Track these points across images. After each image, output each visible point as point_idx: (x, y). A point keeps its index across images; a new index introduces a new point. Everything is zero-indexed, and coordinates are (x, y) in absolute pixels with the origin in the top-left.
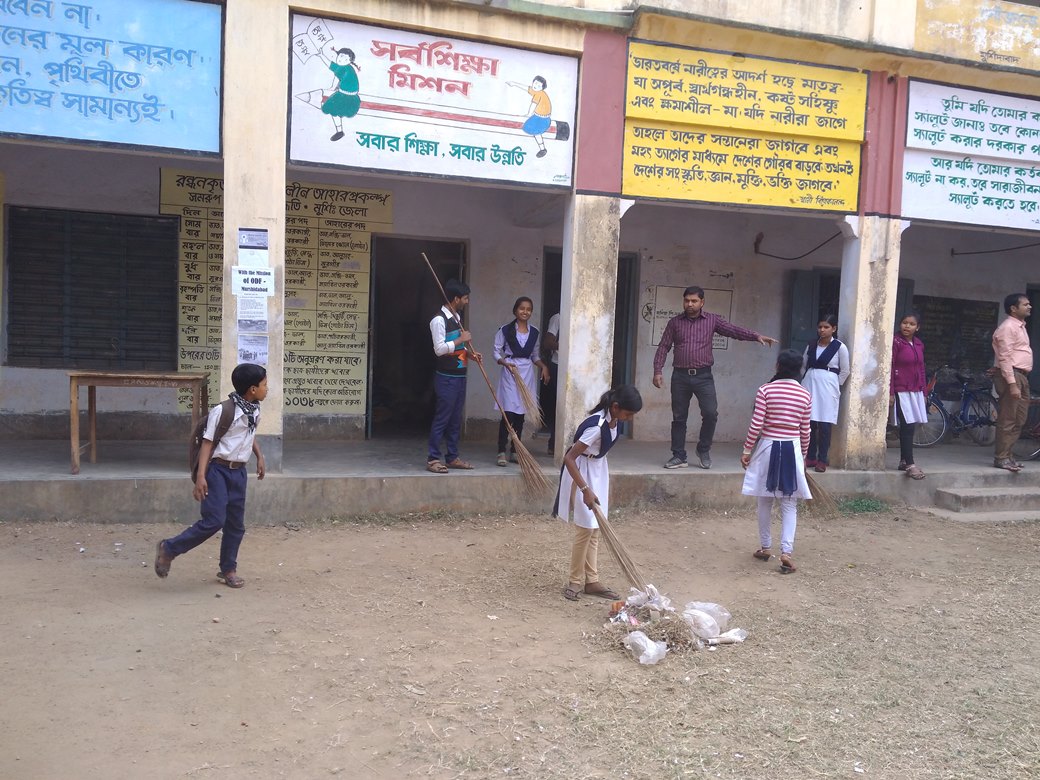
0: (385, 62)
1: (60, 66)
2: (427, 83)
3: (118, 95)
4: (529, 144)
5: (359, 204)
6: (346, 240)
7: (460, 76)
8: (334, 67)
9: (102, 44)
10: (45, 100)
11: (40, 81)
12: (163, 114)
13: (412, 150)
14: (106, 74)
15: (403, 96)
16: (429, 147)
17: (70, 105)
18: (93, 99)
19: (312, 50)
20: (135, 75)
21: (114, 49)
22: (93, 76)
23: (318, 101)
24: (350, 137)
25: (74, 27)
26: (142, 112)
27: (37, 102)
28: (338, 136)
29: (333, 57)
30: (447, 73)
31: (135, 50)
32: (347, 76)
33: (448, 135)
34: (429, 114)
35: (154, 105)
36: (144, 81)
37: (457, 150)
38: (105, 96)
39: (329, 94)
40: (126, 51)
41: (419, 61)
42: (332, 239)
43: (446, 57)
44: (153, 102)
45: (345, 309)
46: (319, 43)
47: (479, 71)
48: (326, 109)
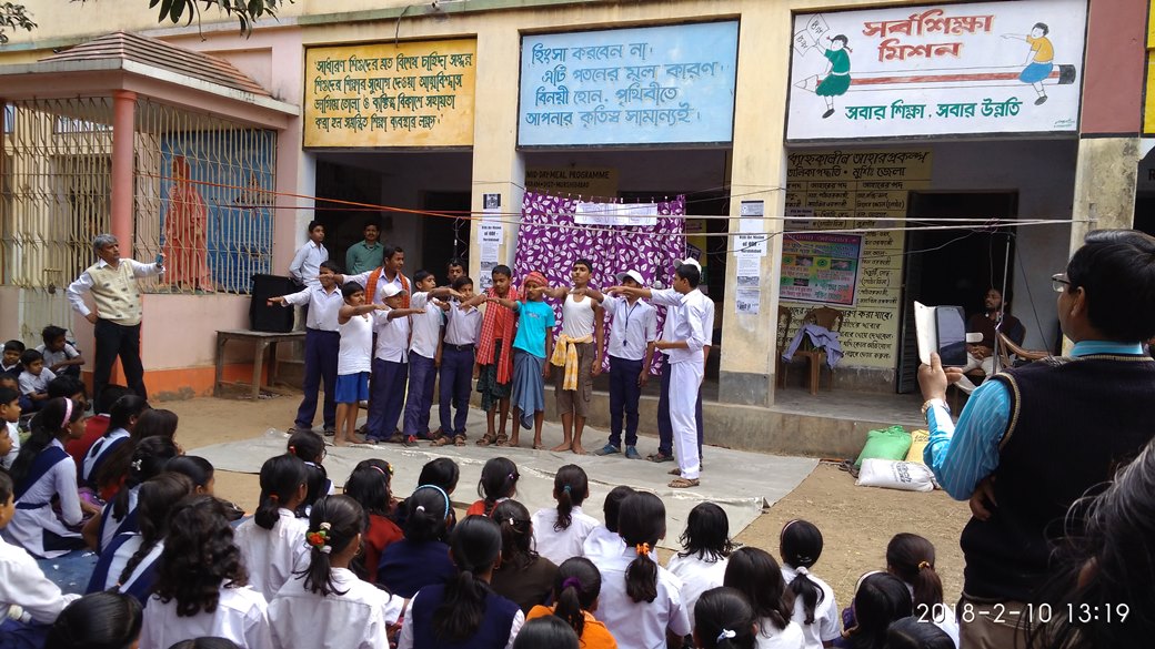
0: (877, 39)
1: (626, 91)
2: (916, 51)
3: (662, 106)
4: (1026, 93)
5: (898, 164)
6: (883, 200)
7: (952, 38)
8: (828, 53)
9: (652, 70)
10: (615, 118)
11: (613, 104)
12: (693, 117)
13: (898, 115)
14: (656, 92)
15: (892, 67)
16: (916, 110)
17: (630, 120)
18: (645, 111)
19: (810, 42)
20: (673, 89)
21: (661, 71)
22: (646, 95)
23: (813, 85)
24: (840, 112)
25: (636, 61)
26: (677, 117)
27: (610, 120)
28: (830, 113)
29: (828, 45)
30: (938, 38)
31: (675, 70)
32: (840, 59)
33: (932, 96)
34: (917, 79)
35: (686, 111)
36: (680, 92)
37: (944, 110)
38: (654, 108)
39: (822, 78)
40: (668, 72)
41: (908, 32)
42: (870, 200)
43: (936, 23)
44: (685, 108)
45: (879, 266)
46: (816, 36)
47: (971, 30)
48: (819, 92)
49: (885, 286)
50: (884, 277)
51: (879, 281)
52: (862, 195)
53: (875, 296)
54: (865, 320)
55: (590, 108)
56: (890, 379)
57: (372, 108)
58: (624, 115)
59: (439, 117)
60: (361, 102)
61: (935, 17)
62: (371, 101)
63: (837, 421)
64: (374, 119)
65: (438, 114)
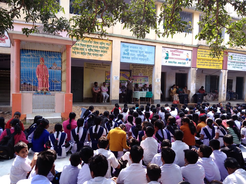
0: (171, 52)
1: (139, 55)
2: (176, 55)
3: (144, 58)
4: (186, 62)
7: (179, 54)
8: (166, 53)
9: (143, 52)
11: (137, 57)
12: (149, 60)
13: (174, 63)
14: (143, 56)
15: (173, 56)
16: (176, 63)
17: (140, 60)
18: (142, 58)
19: (164, 51)
21: (144, 52)
23: (164, 58)
24: (168, 62)
25: (140, 50)
27: (136, 59)
28: (166, 62)
29: (166, 52)
30: (177, 53)
31: (146, 52)
32: (167, 54)
33: (177, 61)
34: (176, 59)
36: (147, 56)
37: (179, 63)
39: (166, 57)
40: (145, 53)
41: (175, 52)
43: (178, 51)
44: (148, 59)
46: (165, 51)
47: (181, 53)
48: (165, 59)
52: (149, 72)
55: (133, 57)
58: (138, 59)
59: (104, 55)
60: (85, 49)
61: (177, 51)
62: (87, 50)
64: (88, 53)
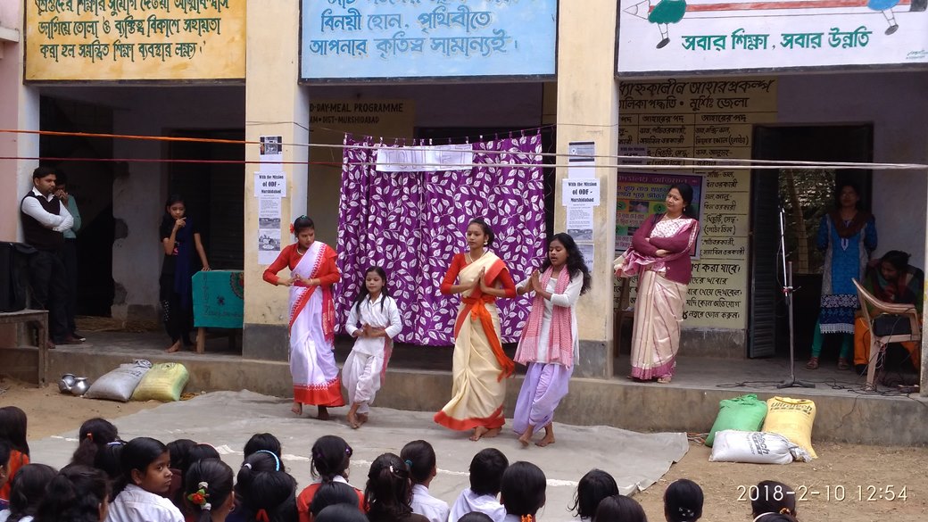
1: (430, 16)
3: (473, 33)
4: (877, 21)
5: (740, 94)
6: (725, 135)
10: (418, 46)
12: (509, 46)
13: (740, 46)
14: (466, 17)
16: (758, 40)
17: (436, 48)
18: (453, 39)
20: (486, 13)
22: (454, 20)
24: (676, 42)
26: (492, 46)
27: (413, 49)
28: (664, 43)
33: (773, 25)
34: (758, 6)
35: (501, 39)
36: (494, 18)
37: (789, 40)
38: (463, 36)
39: (654, 3)
42: (710, 135)
44: (500, 36)
45: (723, 211)
48: (652, 19)
49: (730, 234)
50: (729, 224)
51: (724, 229)
52: (700, 130)
53: (720, 247)
54: (710, 274)
55: (388, 34)
56: (740, 341)
57: (115, 34)
58: (428, 44)
59: (200, 43)
60: (100, 26)
62: (112, 24)
63: (684, 392)
64: (117, 46)
65: (200, 41)
